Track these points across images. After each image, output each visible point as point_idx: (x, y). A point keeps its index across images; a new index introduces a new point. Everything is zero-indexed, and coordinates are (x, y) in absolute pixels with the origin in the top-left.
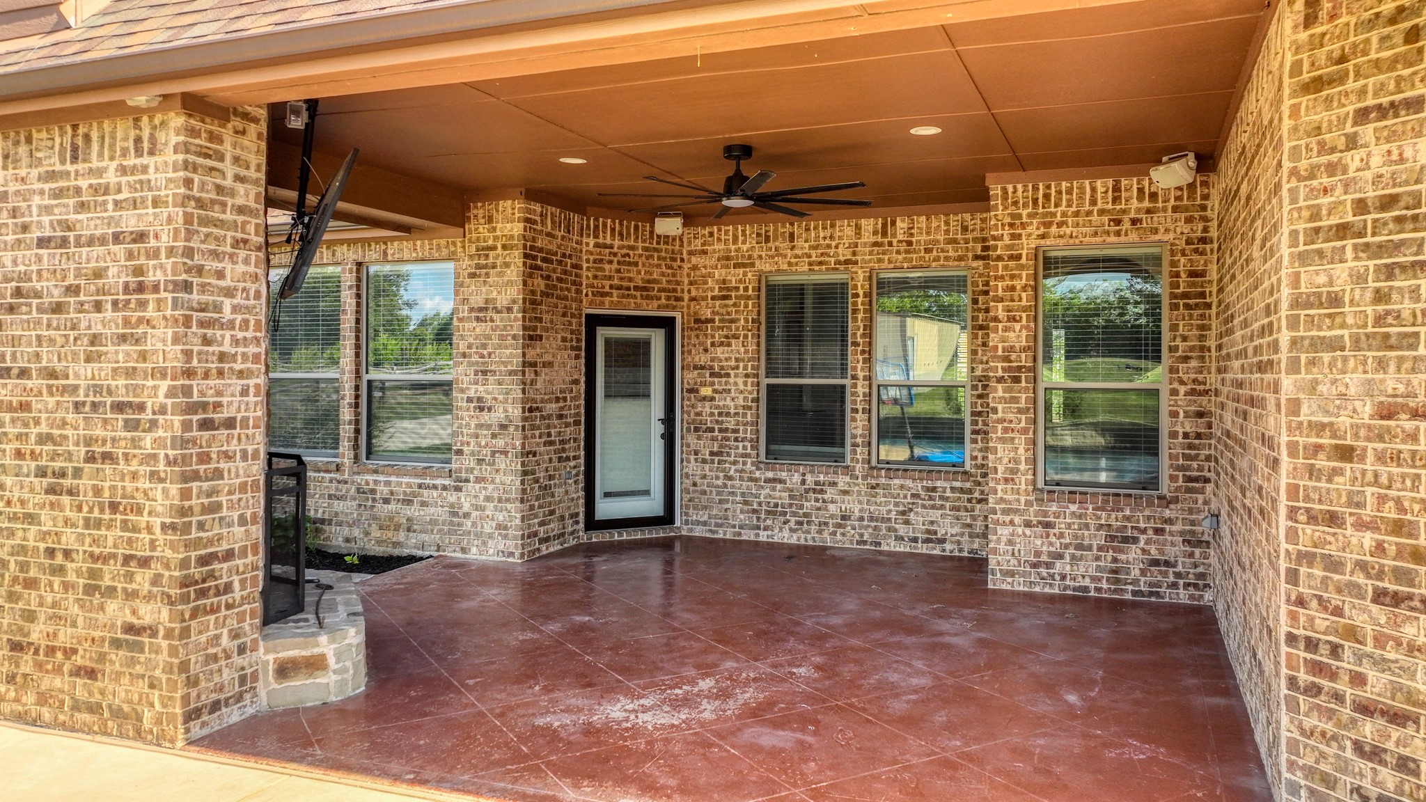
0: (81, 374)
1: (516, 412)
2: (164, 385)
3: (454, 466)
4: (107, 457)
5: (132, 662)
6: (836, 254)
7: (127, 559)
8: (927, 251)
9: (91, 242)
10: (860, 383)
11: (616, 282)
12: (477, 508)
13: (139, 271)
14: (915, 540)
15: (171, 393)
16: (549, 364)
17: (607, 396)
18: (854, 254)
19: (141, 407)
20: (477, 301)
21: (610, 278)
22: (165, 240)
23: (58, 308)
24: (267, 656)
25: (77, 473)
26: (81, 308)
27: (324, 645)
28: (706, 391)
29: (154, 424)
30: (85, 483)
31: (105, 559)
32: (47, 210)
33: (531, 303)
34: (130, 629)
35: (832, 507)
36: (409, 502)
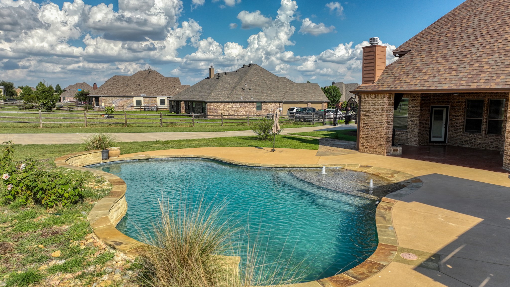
0: (376, 119)
1: (418, 122)
2: (385, 121)
3: (407, 131)
4: (378, 127)
5: (380, 147)
6: (482, 95)
7: (380, 137)
8: (500, 95)
9: (377, 106)
10: (485, 119)
11: (437, 100)
12: (411, 137)
13: (383, 109)
14: (493, 148)
15: (386, 121)
16: (424, 115)
17: (434, 120)
18: (485, 95)
19: (382, 123)
20: (412, 105)
21: (436, 99)
22: (386, 106)
23: (373, 112)
24: (392, 149)
25: (375, 129)
26: (376, 112)
27: (398, 148)
28: (454, 120)
29: (384, 124)
30: (376, 130)
31: (378, 137)
32: (372, 102)
33: (422, 105)
34: (380, 144)
35: (477, 141)
36: (399, 136)
